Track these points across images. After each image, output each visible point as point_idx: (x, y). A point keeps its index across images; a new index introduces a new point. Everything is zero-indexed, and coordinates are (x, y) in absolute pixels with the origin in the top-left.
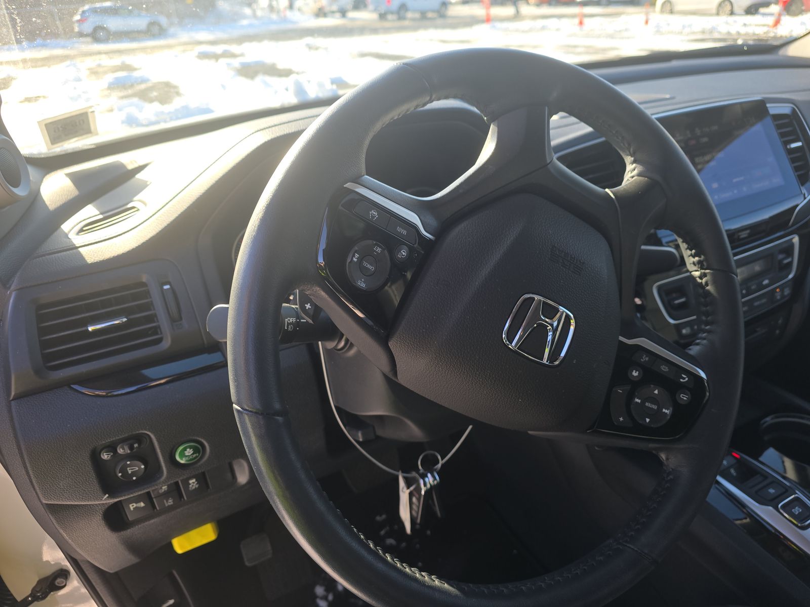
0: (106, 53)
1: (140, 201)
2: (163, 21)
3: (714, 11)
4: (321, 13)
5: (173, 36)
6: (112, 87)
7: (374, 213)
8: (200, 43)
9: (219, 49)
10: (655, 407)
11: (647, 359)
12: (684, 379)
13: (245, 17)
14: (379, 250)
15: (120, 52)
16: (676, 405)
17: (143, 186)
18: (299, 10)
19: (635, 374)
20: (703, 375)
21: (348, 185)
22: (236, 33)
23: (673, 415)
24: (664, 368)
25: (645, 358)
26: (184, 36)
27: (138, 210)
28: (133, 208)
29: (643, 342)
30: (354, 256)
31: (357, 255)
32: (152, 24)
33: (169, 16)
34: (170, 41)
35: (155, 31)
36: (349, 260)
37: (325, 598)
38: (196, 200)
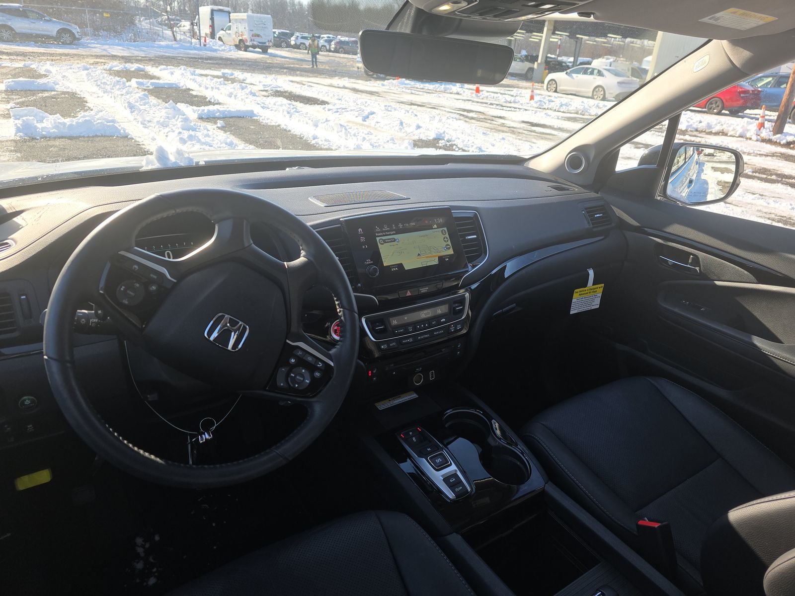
0: (8, 54)
1: (12, 239)
2: (76, 30)
3: (590, 95)
4: (241, 45)
5: (84, 46)
6: (10, 91)
7: (136, 267)
8: (114, 57)
9: (133, 67)
10: (302, 379)
11: (301, 353)
12: (320, 365)
13: (164, 38)
14: (138, 285)
15: (24, 54)
16: (313, 379)
17: (17, 228)
18: (220, 39)
19: (293, 361)
20: (332, 364)
21: (122, 253)
22: (153, 53)
23: (310, 384)
24: (310, 359)
25: (300, 353)
26: (98, 48)
27: (10, 246)
28: (7, 243)
29: (301, 344)
30: (121, 287)
31: (123, 287)
32: (62, 31)
33: (82, 25)
34: (81, 51)
35: (66, 38)
36: (118, 289)
37: (143, 546)
38: (49, 245)
